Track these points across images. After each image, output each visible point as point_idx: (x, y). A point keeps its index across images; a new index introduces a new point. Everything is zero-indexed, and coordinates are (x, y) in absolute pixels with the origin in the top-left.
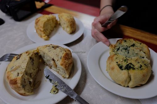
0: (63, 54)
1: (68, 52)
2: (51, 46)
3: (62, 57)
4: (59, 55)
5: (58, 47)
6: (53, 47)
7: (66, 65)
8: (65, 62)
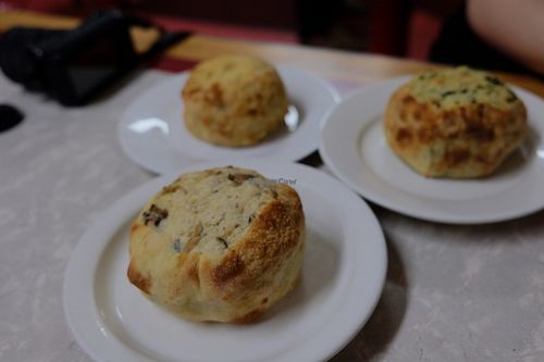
0: (263, 207)
1: (283, 199)
2: (226, 173)
3: (257, 217)
4: (246, 207)
5: (248, 177)
6: (231, 178)
7: (266, 248)
8: (264, 236)
